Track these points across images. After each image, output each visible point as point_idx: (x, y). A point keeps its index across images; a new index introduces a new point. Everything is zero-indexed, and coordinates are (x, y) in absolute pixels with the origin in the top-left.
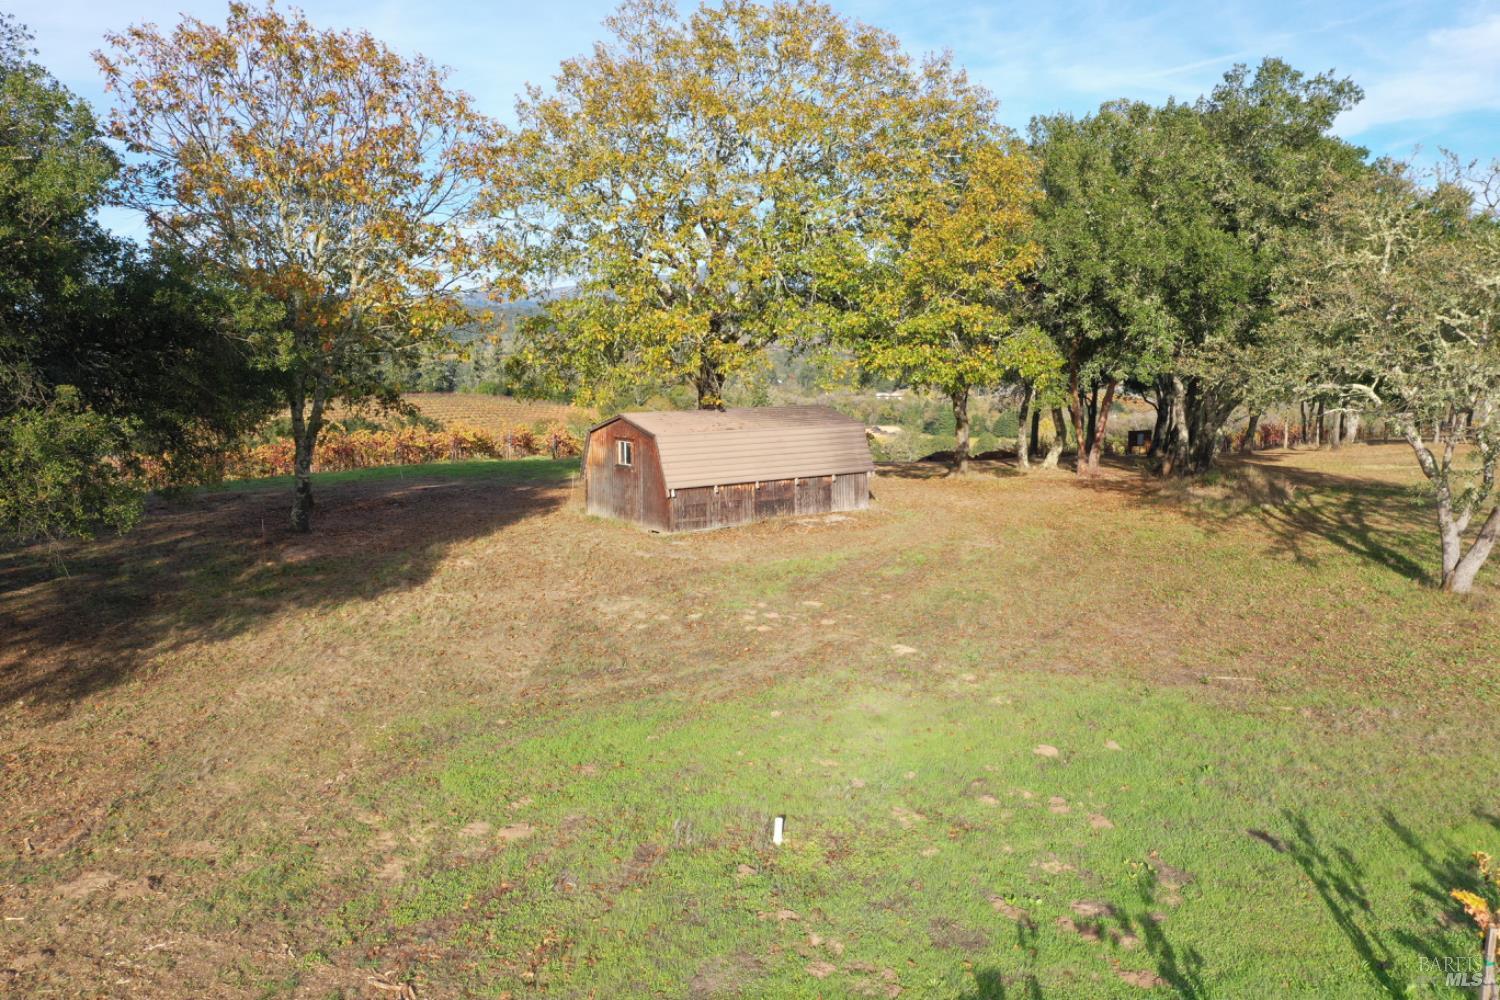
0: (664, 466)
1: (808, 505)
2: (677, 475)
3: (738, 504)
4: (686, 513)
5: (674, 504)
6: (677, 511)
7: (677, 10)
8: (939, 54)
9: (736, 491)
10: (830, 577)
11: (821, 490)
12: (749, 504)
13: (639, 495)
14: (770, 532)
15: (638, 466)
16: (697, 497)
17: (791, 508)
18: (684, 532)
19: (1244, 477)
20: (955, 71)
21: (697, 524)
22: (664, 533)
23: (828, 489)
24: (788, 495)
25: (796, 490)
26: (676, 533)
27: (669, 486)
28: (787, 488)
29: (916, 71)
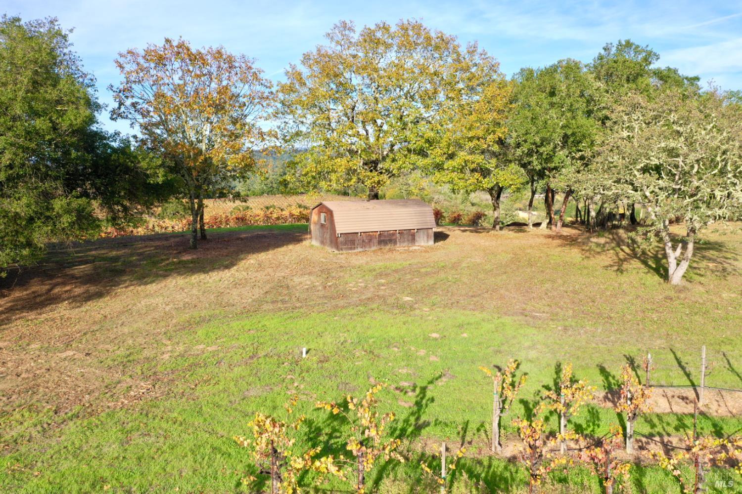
0: (336, 224)
1: (404, 242)
2: (341, 227)
3: (370, 241)
4: (345, 244)
5: (341, 239)
6: (342, 242)
7: (356, 29)
8: (472, 43)
9: (370, 235)
10: (396, 271)
11: (410, 236)
12: (376, 241)
13: (328, 236)
14: (382, 252)
15: (328, 224)
16: (351, 237)
17: (395, 243)
18: (344, 252)
19: (617, 234)
20: (480, 50)
21: (351, 249)
22: (336, 252)
23: (413, 235)
24: (394, 238)
25: (398, 235)
26: (341, 252)
27: (337, 232)
28: (393, 234)
29: (463, 50)
